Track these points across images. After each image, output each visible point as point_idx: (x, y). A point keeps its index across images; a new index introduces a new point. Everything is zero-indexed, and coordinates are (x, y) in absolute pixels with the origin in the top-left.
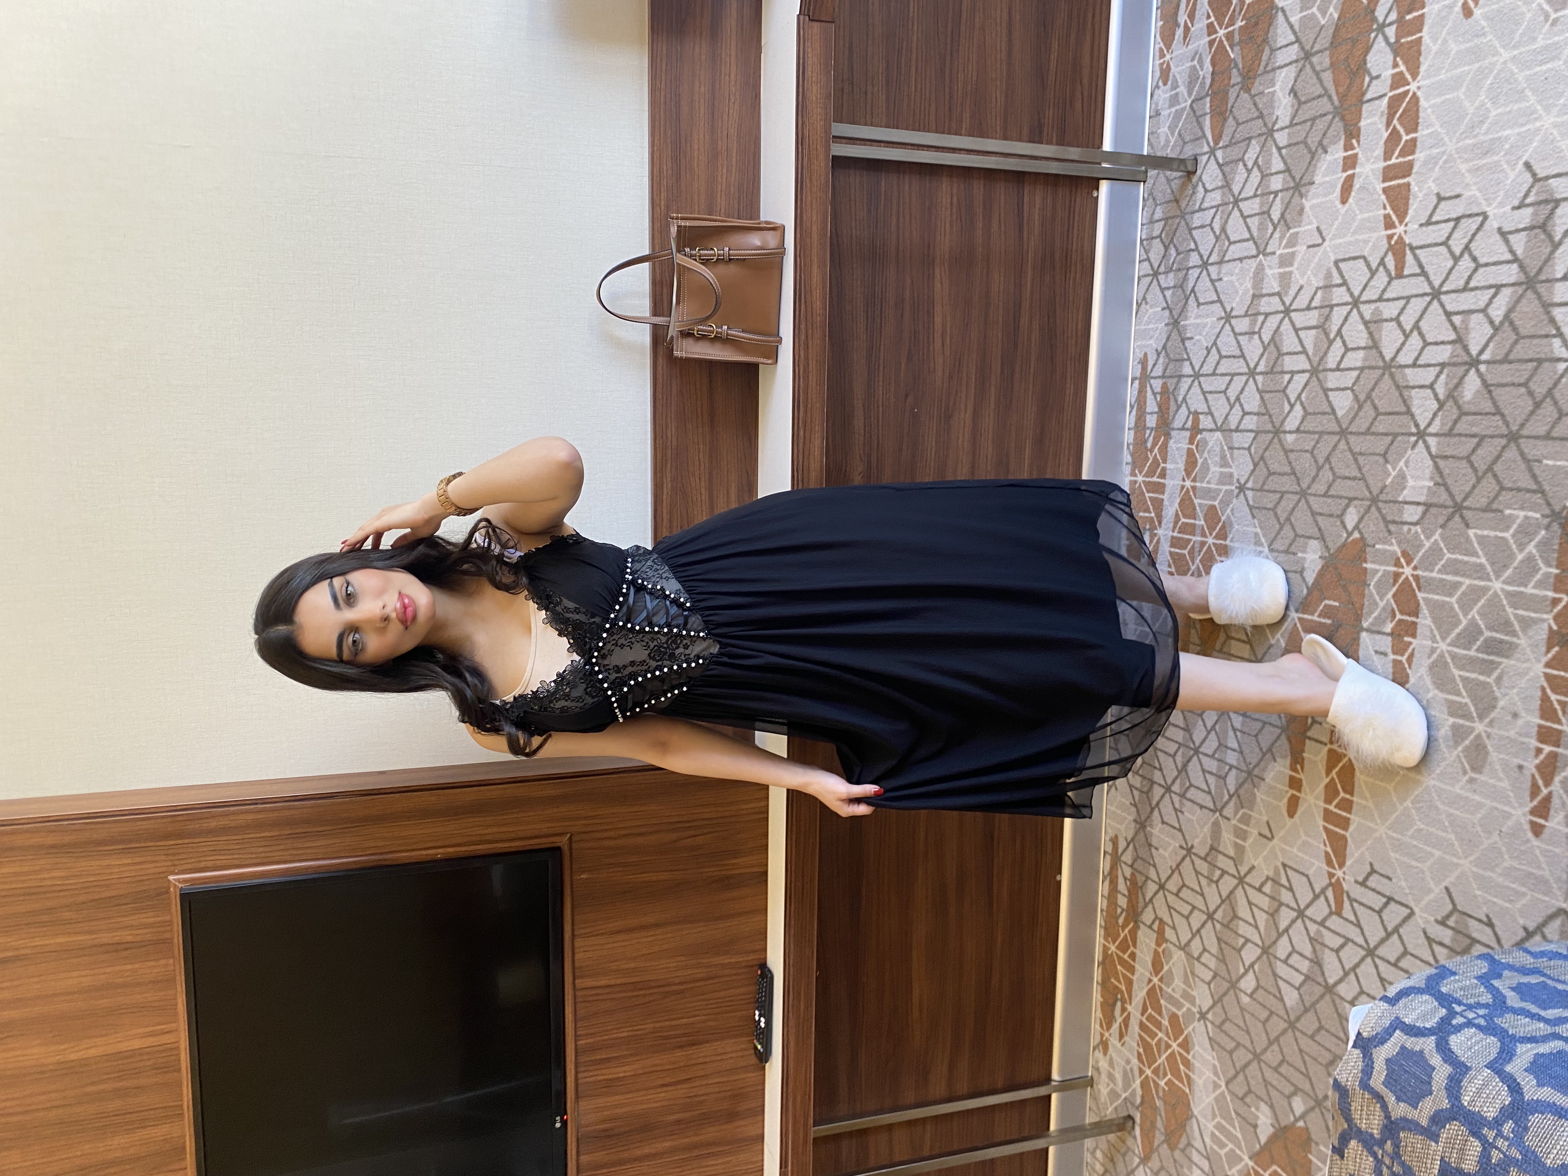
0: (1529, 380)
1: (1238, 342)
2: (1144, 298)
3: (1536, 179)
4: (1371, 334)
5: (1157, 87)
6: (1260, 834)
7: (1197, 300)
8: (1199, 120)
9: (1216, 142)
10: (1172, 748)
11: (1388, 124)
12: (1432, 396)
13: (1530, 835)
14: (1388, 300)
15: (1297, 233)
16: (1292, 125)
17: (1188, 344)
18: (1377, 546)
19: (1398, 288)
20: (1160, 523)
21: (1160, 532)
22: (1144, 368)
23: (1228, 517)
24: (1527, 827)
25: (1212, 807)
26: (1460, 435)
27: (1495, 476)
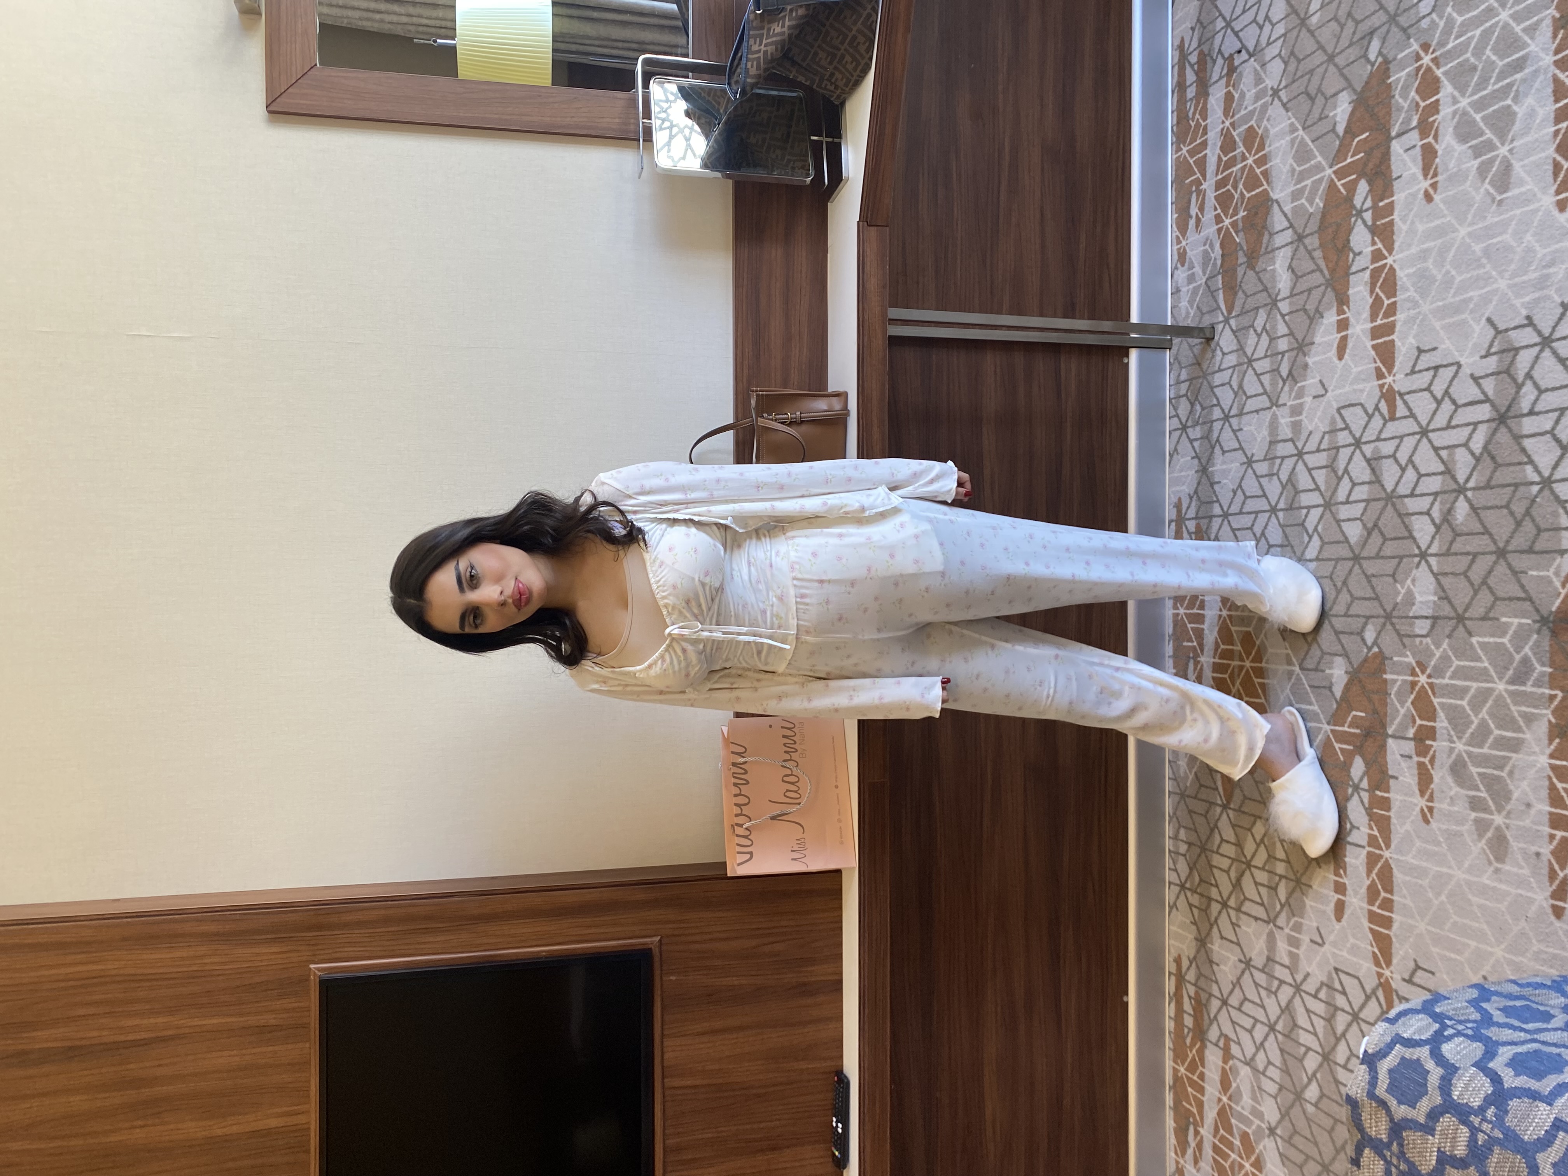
0: (1509, 502)
1: (1260, 483)
2: (1176, 450)
3: (1498, 332)
4: (1373, 470)
5: (1176, 268)
6: (1312, 941)
7: (1222, 448)
8: (1212, 293)
9: (1230, 312)
10: (1225, 863)
11: (1372, 291)
12: (1429, 521)
13: (1553, 918)
14: (1385, 440)
15: (1303, 387)
16: (1292, 295)
17: (1216, 487)
18: (1395, 659)
19: (1393, 429)
20: (1202, 651)
21: (1202, 659)
22: (1179, 511)
23: (1262, 642)
24: (1549, 911)
25: (1266, 918)
26: (1456, 554)
27: (1490, 588)
